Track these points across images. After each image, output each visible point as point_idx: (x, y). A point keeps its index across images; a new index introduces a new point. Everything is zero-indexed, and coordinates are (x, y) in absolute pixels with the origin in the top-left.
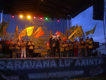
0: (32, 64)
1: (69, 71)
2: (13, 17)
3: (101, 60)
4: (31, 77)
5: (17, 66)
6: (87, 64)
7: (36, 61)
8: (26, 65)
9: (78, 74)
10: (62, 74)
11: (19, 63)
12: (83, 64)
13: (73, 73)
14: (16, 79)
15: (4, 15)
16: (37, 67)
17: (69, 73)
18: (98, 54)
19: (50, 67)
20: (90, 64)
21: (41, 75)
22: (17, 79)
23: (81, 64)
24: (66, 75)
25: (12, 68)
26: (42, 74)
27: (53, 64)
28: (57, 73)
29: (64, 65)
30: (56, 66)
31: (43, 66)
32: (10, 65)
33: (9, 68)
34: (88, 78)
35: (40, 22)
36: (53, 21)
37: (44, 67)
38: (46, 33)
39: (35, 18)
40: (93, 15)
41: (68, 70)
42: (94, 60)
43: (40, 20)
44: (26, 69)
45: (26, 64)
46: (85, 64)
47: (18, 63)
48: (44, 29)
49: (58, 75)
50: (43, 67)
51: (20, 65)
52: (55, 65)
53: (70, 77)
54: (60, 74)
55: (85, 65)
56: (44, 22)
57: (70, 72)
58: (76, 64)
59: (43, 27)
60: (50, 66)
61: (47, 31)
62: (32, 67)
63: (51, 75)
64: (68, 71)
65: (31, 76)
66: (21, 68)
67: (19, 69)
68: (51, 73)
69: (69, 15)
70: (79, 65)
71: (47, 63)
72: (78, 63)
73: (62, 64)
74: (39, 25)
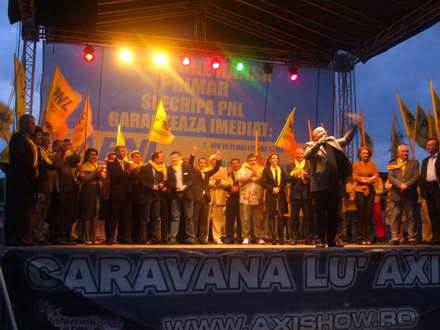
0: (181, 274)
1: (350, 308)
5: (113, 281)
6: (435, 279)
7: (200, 258)
8: (150, 275)
9: (392, 325)
10: (316, 322)
11: (118, 267)
12: (417, 278)
13: (369, 321)
16: (200, 285)
17: (348, 317)
19: (258, 288)
21: (221, 324)
23: (403, 280)
24: (337, 326)
25: (91, 288)
26: (225, 317)
27: (276, 273)
28: (292, 318)
29: (324, 282)
30: (289, 286)
31: (228, 284)
32: (79, 276)
33: (75, 288)
35: (211, 83)
36: (270, 75)
37: (232, 286)
38: (235, 130)
39: (186, 62)
41: (347, 305)
43: (210, 72)
44: (150, 293)
45: (155, 275)
46: (424, 280)
47: (115, 268)
48: (229, 114)
49: (299, 325)
50: (228, 288)
51: (126, 277)
52: (284, 280)
54: (309, 321)
55: (426, 281)
56: (224, 80)
57: (354, 315)
58: (383, 278)
59: (221, 103)
60: (259, 284)
61: (239, 123)
62: (179, 286)
63: (264, 322)
64: (343, 308)
67: (120, 295)
68: (267, 316)
69: (344, 52)
70: (398, 280)
71: (248, 268)
72: (390, 271)
73: (316, 277)
74: (205, 97)
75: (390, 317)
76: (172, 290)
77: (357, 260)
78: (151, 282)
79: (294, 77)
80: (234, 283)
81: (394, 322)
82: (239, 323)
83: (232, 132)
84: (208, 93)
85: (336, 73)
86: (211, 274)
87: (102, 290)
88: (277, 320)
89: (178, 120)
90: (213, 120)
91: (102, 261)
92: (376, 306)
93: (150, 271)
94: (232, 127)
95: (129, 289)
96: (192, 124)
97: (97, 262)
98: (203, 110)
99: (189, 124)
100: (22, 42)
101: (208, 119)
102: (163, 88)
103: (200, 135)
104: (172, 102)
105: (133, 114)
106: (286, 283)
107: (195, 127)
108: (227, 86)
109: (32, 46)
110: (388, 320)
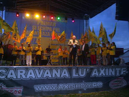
0: (39, 74)
1: (84, 82)
2: (18, 15)
3: (124, 70)
4: (38, 88)
5: (21, 75)
6: (107, 74)
7: (44, 69)
8: (31, 74)
10: (76, 86)
12: (102, 74)
13: (90, 85)
14: (19, 90)
15: (7, 13)
16: (45, 76)
17: (84, 84)
18: (121, 63)
20: (110, 74)
21: (50, 86)
22: (21, 91)
23: (99, 75)
24: (81, 87)
25: (15, 77)
27: (65, 73)
28: (69, 85)
29: (77, 75)
31: (52, 76)
32: (12, 74)
33: (10, 77)
34: (108, 91)
35: (51, 23)
36: (67, 21)
37: (53, 77)
39: (44, 17)
40: (116, 15)
41: (84, 81)
42: (115, 70)
43: (51, 20)
44: (31, 78)
46: (104, 74)
47: (21, 72)
48: (56, 31)
49: (71, 87)
51: (24, 74)
53: (85, 89)
54: (74, 86)
57: (86, 84)
58: (93, 74)
59: (54, 28)
60: (60, 76)
61: (59, 33)
62: (39, 77)
64: (82, 82)
67: (23, 79)
68: (63, 85)
69: (87, 15)
70: (97, 75)
71: (57, 72)
72: (95, 72)
73: (75, 74)
74: (49, 27)
75: (95, 84)
76: (37, 78)
77: (86, 69)
78: (31, 76)
79: (73, 21)
80: (54, 76)
81: (96, 86)
82: (55, 86)
84: (50, 25)
86: (47, 73)
87: (18, 78)
90: (51, 33)
91: (18, 70)
92: (92, 81)
95: (25, 78)
96: (46, 34)
98: (49, 30)
99: (45, 33)
102: (38, 24)
103: (48, 37)
104: (40, 28)
106: (67, 76)
108: (55, 23)
109: (2, 12)
110: (95, 85)
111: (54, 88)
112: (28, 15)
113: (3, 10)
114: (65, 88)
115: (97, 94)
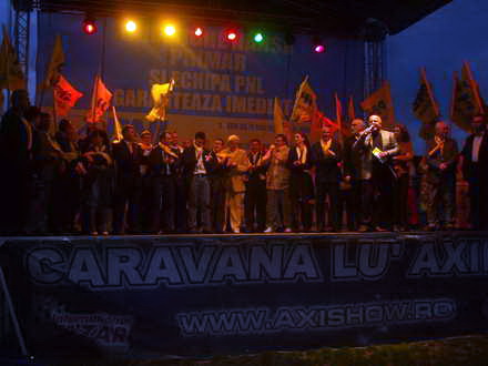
0: (197, 265)
1: (382, 299)
2: (90, 28)
4: (192, 325)
5: (122, 272)
6: (474, 267)
7: (216, 246)
8: (163, 266)
9: (428, 318)
10: (345, 315)
11: (127, 258)
12: (454, 265)
13: (403, 312)
16: (218, 277)
17: (380, 309)
19: (282, 279)
21: (240, 315)
23: (440, 268)
24: (368, 319)
25: (99, 281)
26: (245, 311)
27: (301, 262)
28: (319, 311)
29: (353, 272)
30: (315, 276)
31: (248, 274)
32: (84, 269)
33: (80, 281)
35: (226, 56)
37: (252, 277)
38: (254, 108)
39: (198, 32)
41: (378, 296)
43: (225, 43)
44: (163, 284)
45: (167, 265)
46: (461, 267)
47: (124, 259)
48: (247, 90)
49: (327, 319)
50: (249, 280)
51: (136, 268)
52: (310, 270)
53: (384, 329)
54: (337, 314)
55: (465, 270)
56: (244, 53)
57: (386, 308)
58: (417, 267)
59: (238, 78)
60: (283, 272)
61: (258, 100)
62: (194, 278)
63: (288, 316)
64: (374, 300)
65: (190, 324)
66: (140, 282)
67: (130, 288)
68: (291, 309)
69: (374, 20)
70: (435, 269)
71: (271, 258)
72: (426, 259)
73: (345, 267)
74: (220, 72)
75: (423, 309)
76: (186, 281)
78: (164, 273)
79: (318, 49)
80: (255, 273)
81: (430, 314)
82: (261, 317)
83: (250, 111)
84: (223, 68)
85: (366, 44)
87: (110, 283)
88: (302, 314)
89: (191, 98)
90: (228, 97)
91: (110, 251)
93: (163, 262)
94: (251, 105)
95: (140, 281)
96: (206, 103)
97: (104, 253)
98: (217, 87)
99: (202, 101)
100: (14, 12)
101: (223, 96)
102: (173, 63)
103: (216, 114)
104: (183, 78)
105: (139, 92)
106: (311, 273)
107: (210, 105)
108: (244, 57)
109: (25, 17)
110: (423, 312)
111: (257, 325)
112: (131, 27)
113: (29, 10)
114: (303, 322)
115: (434, 347)
